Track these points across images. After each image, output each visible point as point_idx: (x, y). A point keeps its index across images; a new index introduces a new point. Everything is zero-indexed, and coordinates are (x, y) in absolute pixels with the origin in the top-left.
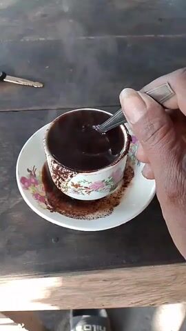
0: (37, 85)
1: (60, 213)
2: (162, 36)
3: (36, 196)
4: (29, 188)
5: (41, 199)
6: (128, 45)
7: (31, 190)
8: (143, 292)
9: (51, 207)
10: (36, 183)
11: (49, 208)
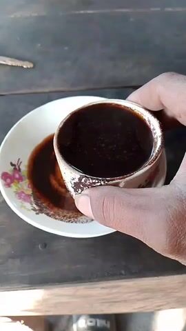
0: (26, 65)
1: (48, 214)
2: (170, 9)
3: (20, 195)
4: (12, 185)
5: (26, 198)
6: (131, 20)
7: (14, 187)
8: (147, 299)
9: (37, 208)
10: (21, 179)
11: (34, 210)
